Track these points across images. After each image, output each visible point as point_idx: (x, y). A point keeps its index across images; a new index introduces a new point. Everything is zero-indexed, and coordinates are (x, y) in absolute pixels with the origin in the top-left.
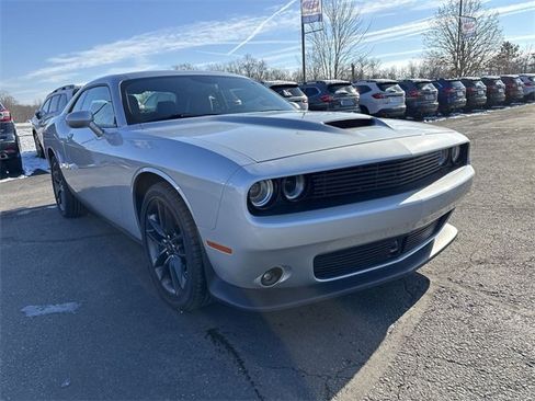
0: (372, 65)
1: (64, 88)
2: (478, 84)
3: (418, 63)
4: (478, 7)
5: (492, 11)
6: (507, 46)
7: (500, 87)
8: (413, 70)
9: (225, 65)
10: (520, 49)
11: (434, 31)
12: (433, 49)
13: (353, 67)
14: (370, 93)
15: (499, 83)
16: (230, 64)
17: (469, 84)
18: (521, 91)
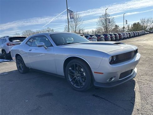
0: (83, 30)
1: (4, 37)
2: (113, 35)
3: (94, 30)
4: (109, 16)
5: (112, 17)
6: (116, 26)
7: (118, 36)
8: (93, 32)
9: (42, 30)
10: (119, 27)
11: (99, 22)
12: (99, 26)
13: (80, 31)
14: (88, 38)
15: (118, 35)
16: (43, 30)
17: (111, 35)
18: (122, 37)
